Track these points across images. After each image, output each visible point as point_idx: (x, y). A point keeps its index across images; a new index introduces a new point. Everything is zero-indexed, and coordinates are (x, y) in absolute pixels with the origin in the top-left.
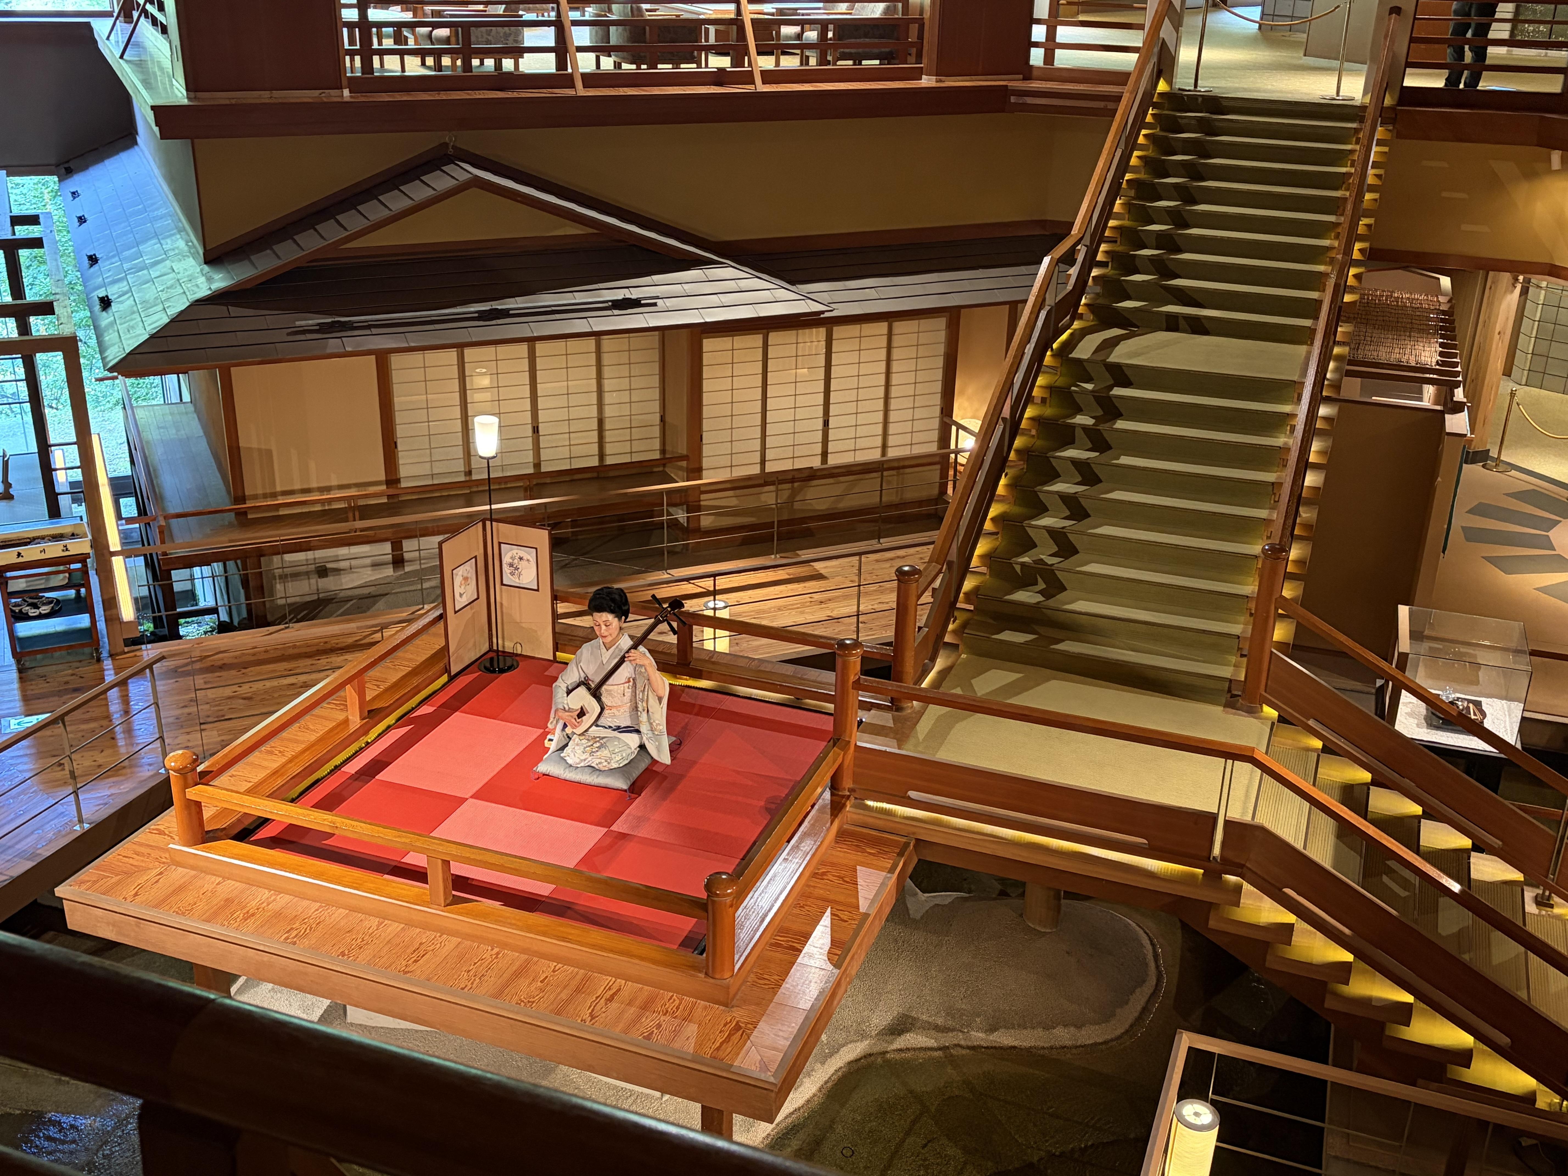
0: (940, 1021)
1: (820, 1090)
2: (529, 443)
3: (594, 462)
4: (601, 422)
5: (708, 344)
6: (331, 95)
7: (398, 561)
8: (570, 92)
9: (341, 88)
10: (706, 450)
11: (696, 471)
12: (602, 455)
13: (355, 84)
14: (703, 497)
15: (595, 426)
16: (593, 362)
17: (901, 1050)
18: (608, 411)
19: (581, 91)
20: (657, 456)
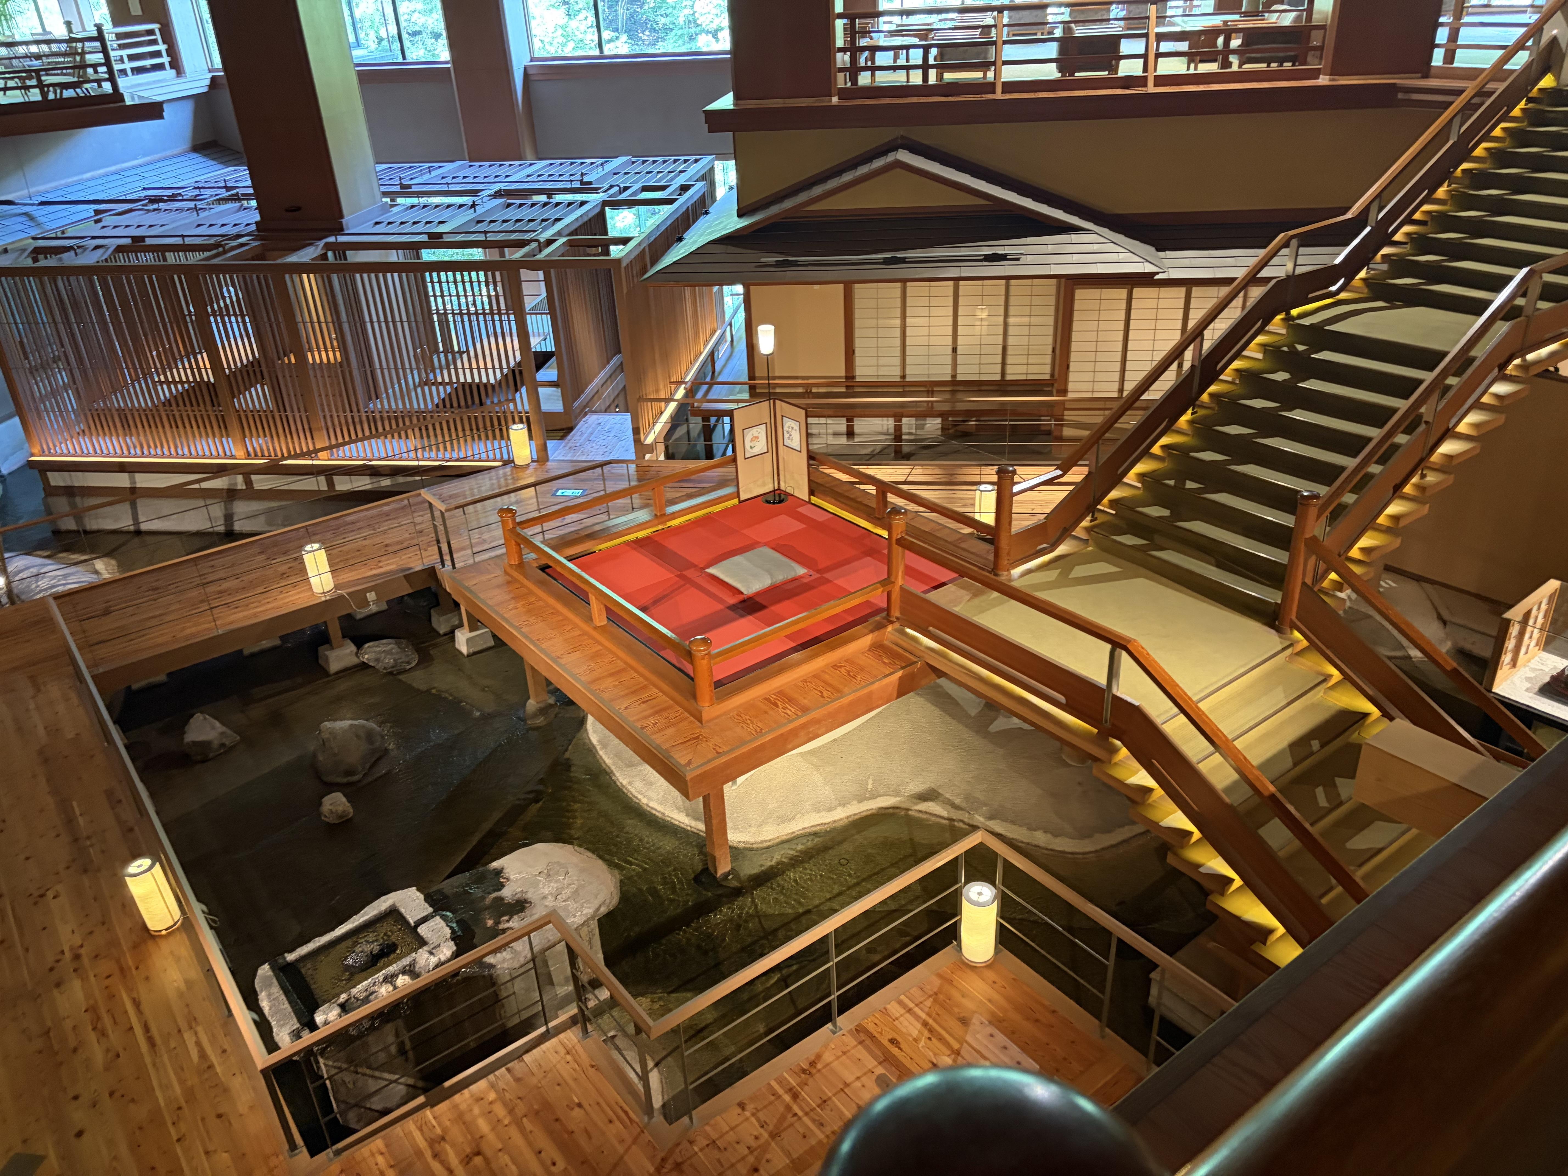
0: (957, 801)
1: (848, 817)
2: (949, 360)
3: (998, 377)
4: (1005, 349)
5: (1081, 294)
6: (823, 102)
7: (850, 434)
8: (990, 96)
9: (830, 96)
10: (1072, 377)
11: (1064, 391)
12: (1003, 374)
13: (842, 93)
14: (1066, 413)
15: (1000, 351)
16: (1002, 302)
17: (920, 811)
18: (1011, 341)
19: (999, 95)
20: (1047, 377)
